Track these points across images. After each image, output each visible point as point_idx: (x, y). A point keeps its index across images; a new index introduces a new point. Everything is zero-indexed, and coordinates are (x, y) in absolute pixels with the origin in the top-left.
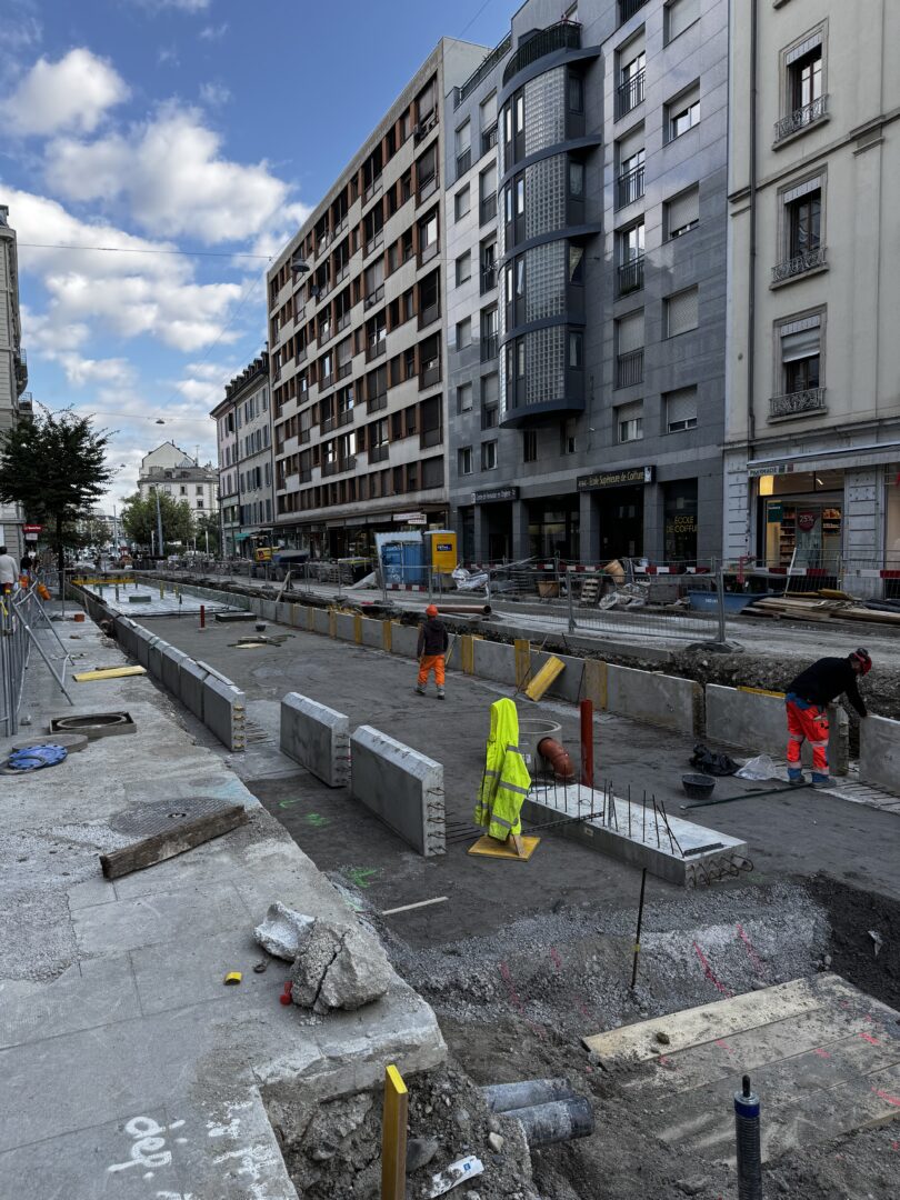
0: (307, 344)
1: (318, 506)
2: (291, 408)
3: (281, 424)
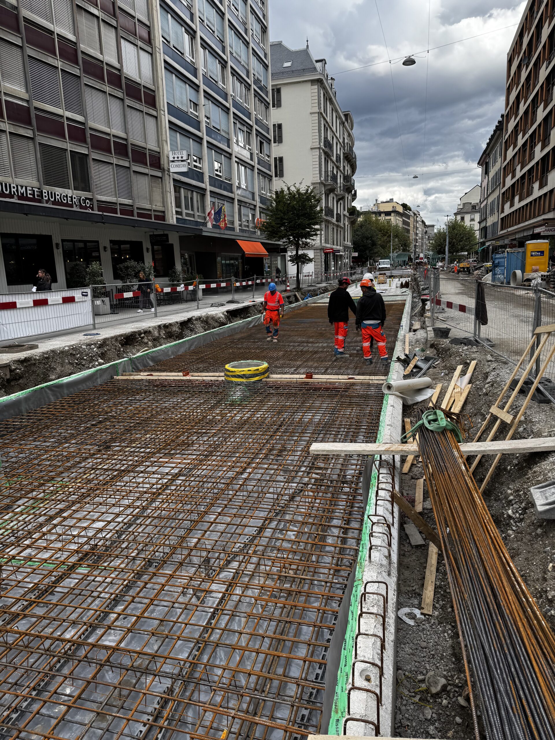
0: (520, 103)
2: (510, 153)
3: (506, 166)
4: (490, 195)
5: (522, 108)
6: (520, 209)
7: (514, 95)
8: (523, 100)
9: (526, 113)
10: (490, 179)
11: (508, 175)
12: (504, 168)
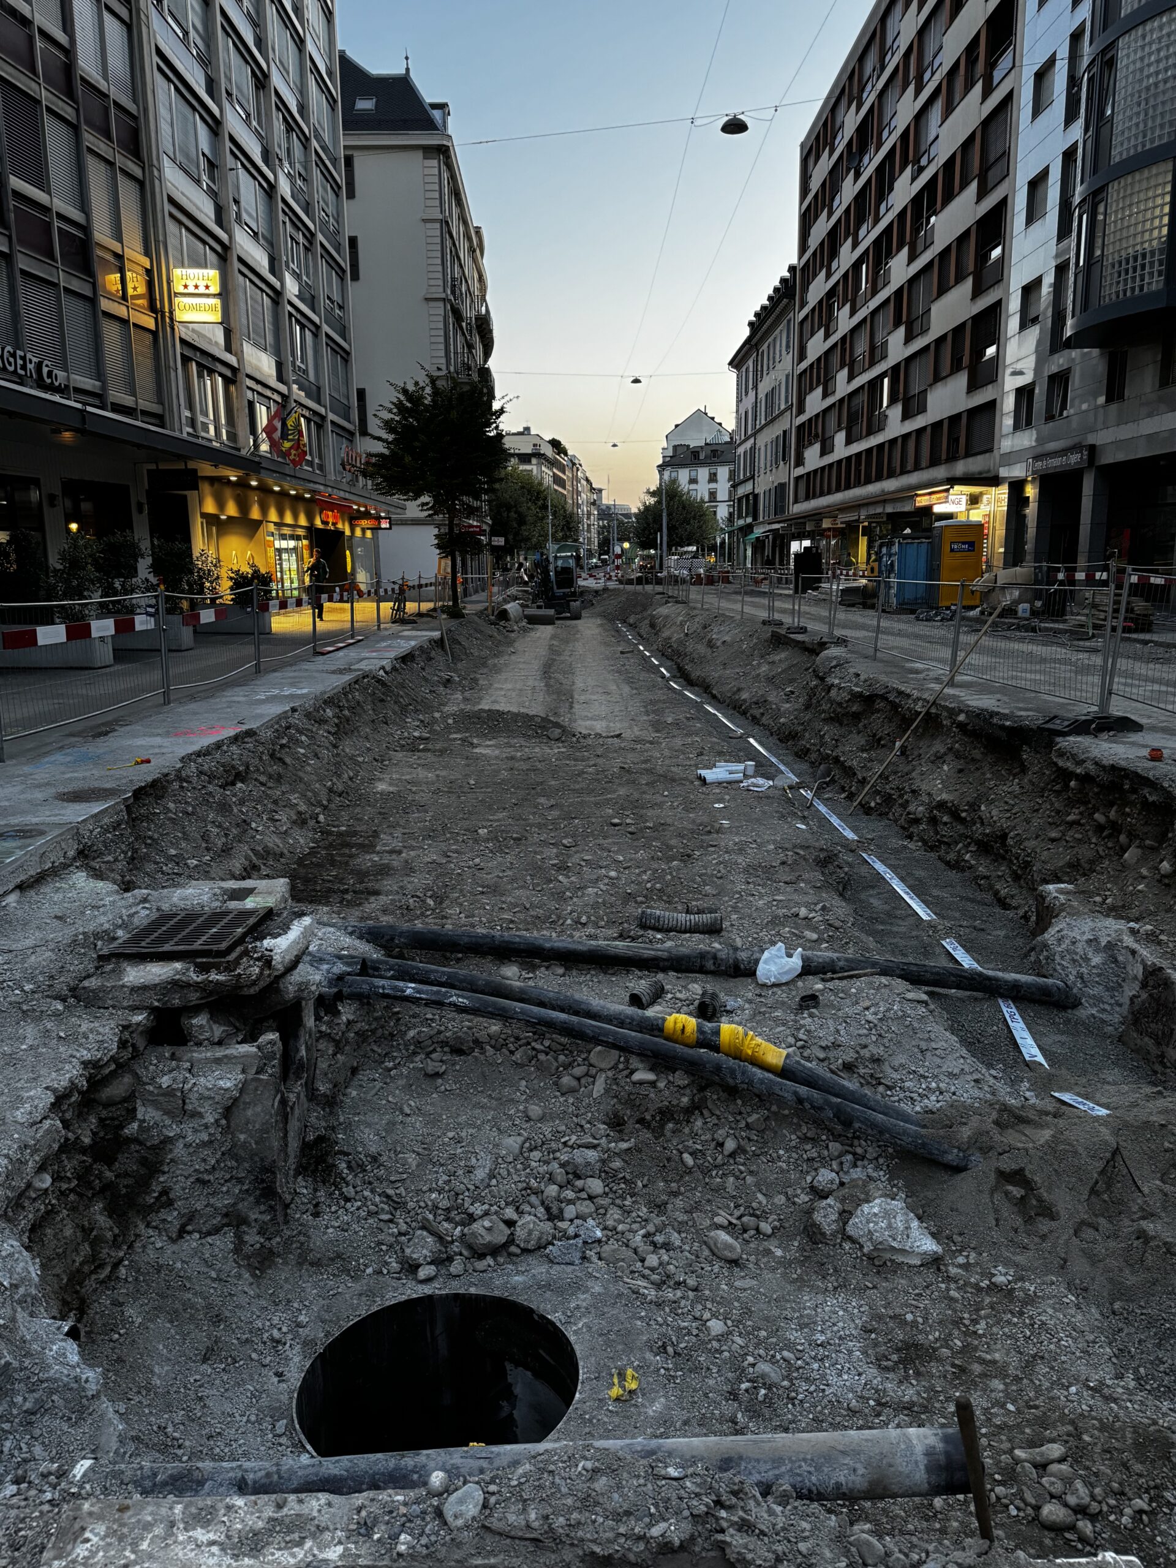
0: (840, 246)
1: (839, 488)
2: (817, 346)
4: (762, 428)
5: (847, 256)
6: (849, 458)
7: (821, 228)
8: (850, 240)
9: (856, 266)
10: (762, 396)
11: (812, 389)
12: (800, 375)
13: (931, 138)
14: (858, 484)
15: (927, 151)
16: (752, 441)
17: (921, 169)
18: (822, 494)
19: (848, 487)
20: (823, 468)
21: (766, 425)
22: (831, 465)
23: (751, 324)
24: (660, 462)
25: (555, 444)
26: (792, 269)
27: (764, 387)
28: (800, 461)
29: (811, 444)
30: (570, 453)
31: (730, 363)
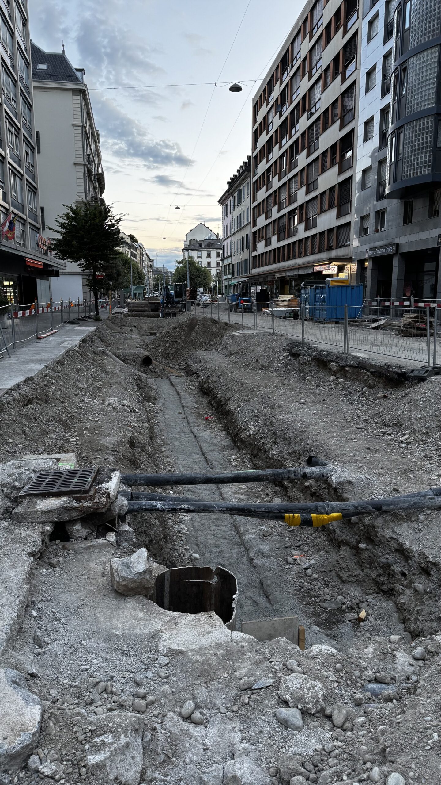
0: (273, 148)
1: (274, 262)
2: (262, 194)
3: (256, 206)
4: (235, 233)
5: (276, 153)
6: (279, 248)
7: (263, 139)
8: (278, 145)
9: (281, 157)
10: (235, 217)
11: (260, 215)
12: (254, 208)
13: (317, 99)
14: (284, 260)
15: (315, 105)
16: (230, 239)
17: (312, 114)
18: (266, 265)
19: (279, 261)
20: (266, 253)
21: (237, 231)
22: (270, 251)
23: (229, 183)
24: (183, 248)
25: (132, 237)
26: (249, 158)
27: (236, 213)
28: (255, 249)
29: (260, 241)
30: (139, 241)
31: (219, 202)
